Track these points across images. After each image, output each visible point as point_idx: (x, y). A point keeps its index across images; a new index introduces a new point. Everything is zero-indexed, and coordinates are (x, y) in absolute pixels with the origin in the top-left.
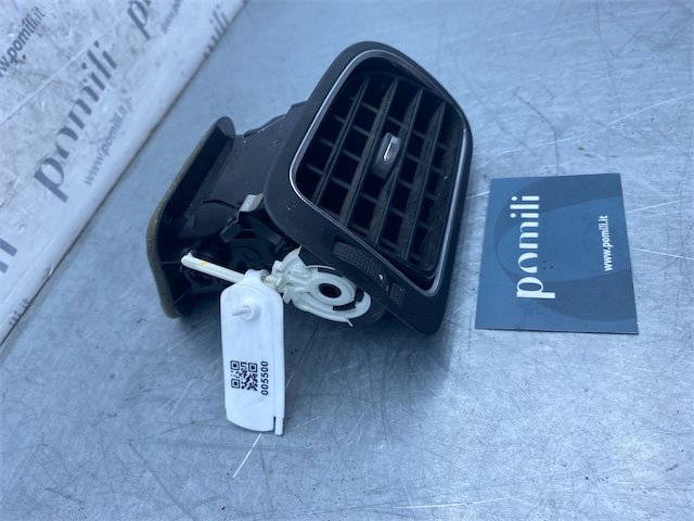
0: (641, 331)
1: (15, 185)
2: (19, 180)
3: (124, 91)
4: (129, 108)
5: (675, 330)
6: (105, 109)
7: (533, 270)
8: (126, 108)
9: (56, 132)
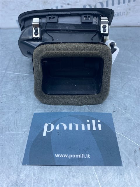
0: (24, 167)
1: (77, 3)
2: (79, 3)
3: (130, 10)
4: (126, 15)
5: (22, 180)
6: (118, 9)
7: (58, 128)
8: (125, 14)
9: (99, 2)
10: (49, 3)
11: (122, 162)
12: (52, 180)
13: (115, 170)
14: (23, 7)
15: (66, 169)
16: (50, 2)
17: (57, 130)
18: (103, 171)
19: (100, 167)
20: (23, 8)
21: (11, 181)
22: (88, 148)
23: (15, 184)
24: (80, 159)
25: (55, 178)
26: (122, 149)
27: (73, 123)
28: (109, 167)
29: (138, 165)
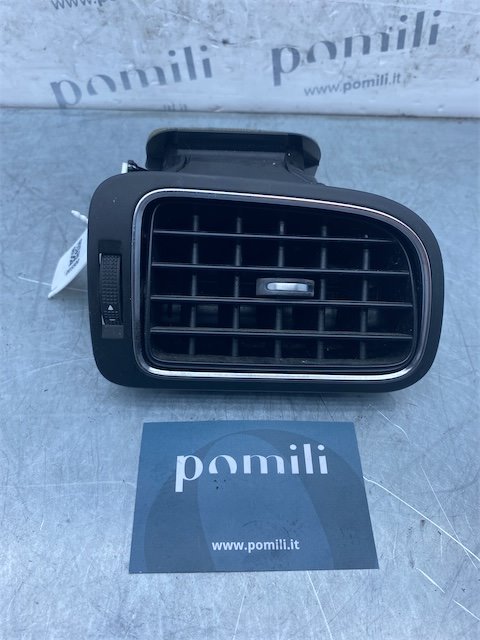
0: (133, 577)
1: (253, 42)
2: (258, 41)
3: (417, 68)
4: (405, 82)
5: (132, 612)
6: (382, 63)
8: (401, 79)
10: (162, 36)
11: (379, 557)
12: (209, 610)
13: (360, 578)
14: (76, 42)
15: (241, 579)
16: (167, 33)
17: (213, 475)
18: (330, 581)
19: (325, 572)
20: (75, 47)
21: (106, 615)
22: (294, 524)
23: (117, 621)
24: (274, 553)
25: (215, 604)
26: (378, 526)
27: (254, 452)
28: (345, 571)
29: (416, 564)
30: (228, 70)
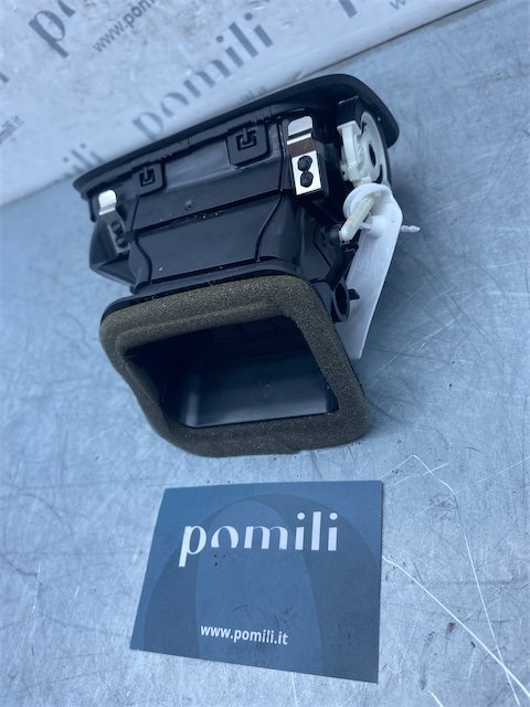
0: (133, 653)
5: (128, 689)
7: (215, 543)
10: (202, 26)
11: (380, 667)
12: (190, 700)
13: (351, 692)
15: (224, 670)
17: (215, 549)
18: (317, 691)
19: (311, 677)
21: (108, 688)
22: (287, 613)
23: (115, 696)
24: (260, 646)
25: (196, 695)
26: (388, 625)
27: (258, 523)
28: (335, 679)
29: (429, 685)
30: (287, 27)
